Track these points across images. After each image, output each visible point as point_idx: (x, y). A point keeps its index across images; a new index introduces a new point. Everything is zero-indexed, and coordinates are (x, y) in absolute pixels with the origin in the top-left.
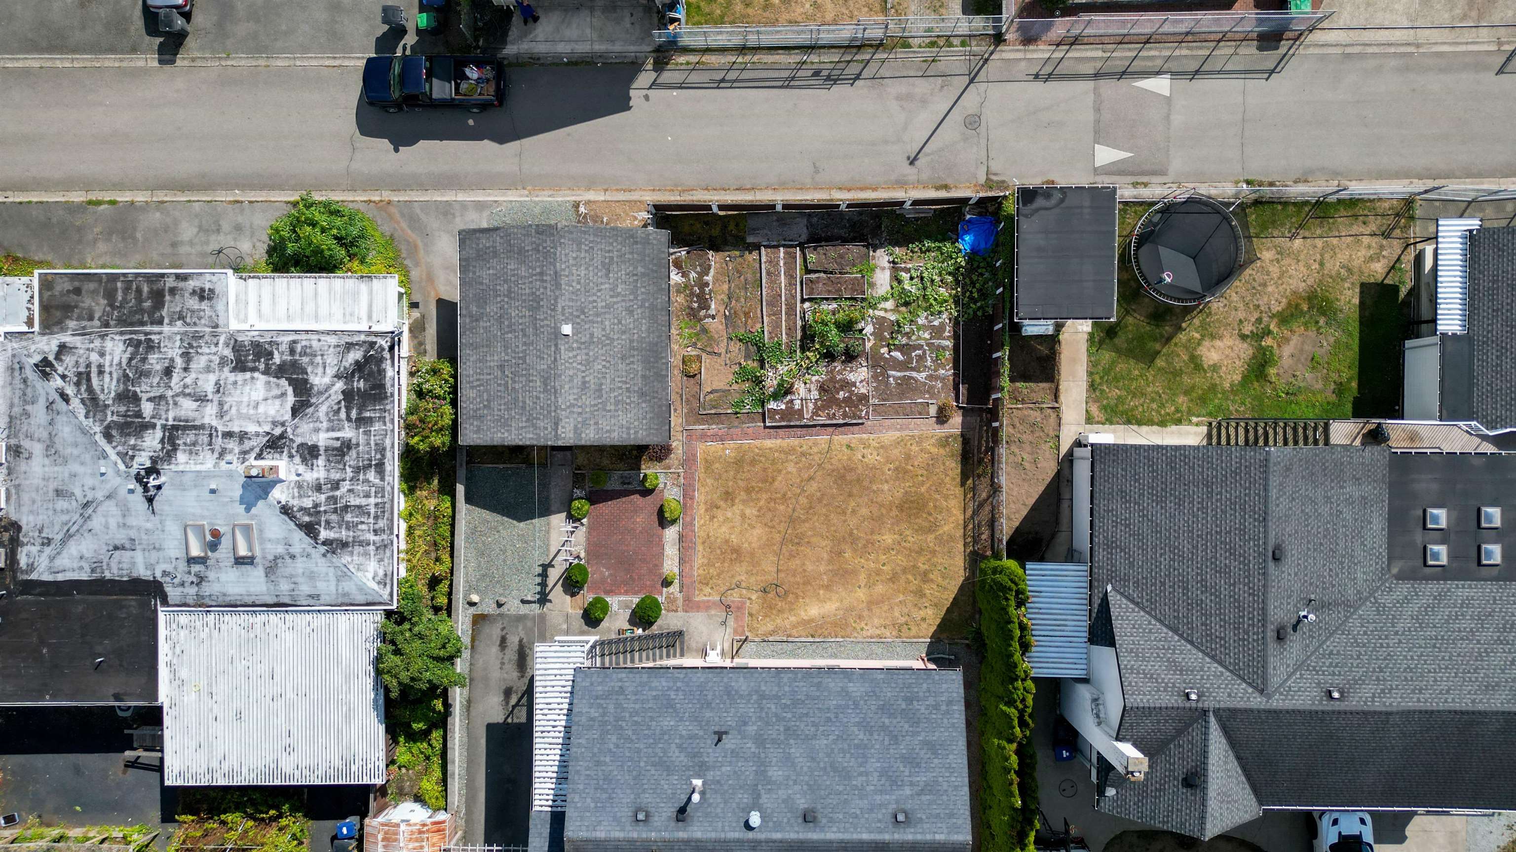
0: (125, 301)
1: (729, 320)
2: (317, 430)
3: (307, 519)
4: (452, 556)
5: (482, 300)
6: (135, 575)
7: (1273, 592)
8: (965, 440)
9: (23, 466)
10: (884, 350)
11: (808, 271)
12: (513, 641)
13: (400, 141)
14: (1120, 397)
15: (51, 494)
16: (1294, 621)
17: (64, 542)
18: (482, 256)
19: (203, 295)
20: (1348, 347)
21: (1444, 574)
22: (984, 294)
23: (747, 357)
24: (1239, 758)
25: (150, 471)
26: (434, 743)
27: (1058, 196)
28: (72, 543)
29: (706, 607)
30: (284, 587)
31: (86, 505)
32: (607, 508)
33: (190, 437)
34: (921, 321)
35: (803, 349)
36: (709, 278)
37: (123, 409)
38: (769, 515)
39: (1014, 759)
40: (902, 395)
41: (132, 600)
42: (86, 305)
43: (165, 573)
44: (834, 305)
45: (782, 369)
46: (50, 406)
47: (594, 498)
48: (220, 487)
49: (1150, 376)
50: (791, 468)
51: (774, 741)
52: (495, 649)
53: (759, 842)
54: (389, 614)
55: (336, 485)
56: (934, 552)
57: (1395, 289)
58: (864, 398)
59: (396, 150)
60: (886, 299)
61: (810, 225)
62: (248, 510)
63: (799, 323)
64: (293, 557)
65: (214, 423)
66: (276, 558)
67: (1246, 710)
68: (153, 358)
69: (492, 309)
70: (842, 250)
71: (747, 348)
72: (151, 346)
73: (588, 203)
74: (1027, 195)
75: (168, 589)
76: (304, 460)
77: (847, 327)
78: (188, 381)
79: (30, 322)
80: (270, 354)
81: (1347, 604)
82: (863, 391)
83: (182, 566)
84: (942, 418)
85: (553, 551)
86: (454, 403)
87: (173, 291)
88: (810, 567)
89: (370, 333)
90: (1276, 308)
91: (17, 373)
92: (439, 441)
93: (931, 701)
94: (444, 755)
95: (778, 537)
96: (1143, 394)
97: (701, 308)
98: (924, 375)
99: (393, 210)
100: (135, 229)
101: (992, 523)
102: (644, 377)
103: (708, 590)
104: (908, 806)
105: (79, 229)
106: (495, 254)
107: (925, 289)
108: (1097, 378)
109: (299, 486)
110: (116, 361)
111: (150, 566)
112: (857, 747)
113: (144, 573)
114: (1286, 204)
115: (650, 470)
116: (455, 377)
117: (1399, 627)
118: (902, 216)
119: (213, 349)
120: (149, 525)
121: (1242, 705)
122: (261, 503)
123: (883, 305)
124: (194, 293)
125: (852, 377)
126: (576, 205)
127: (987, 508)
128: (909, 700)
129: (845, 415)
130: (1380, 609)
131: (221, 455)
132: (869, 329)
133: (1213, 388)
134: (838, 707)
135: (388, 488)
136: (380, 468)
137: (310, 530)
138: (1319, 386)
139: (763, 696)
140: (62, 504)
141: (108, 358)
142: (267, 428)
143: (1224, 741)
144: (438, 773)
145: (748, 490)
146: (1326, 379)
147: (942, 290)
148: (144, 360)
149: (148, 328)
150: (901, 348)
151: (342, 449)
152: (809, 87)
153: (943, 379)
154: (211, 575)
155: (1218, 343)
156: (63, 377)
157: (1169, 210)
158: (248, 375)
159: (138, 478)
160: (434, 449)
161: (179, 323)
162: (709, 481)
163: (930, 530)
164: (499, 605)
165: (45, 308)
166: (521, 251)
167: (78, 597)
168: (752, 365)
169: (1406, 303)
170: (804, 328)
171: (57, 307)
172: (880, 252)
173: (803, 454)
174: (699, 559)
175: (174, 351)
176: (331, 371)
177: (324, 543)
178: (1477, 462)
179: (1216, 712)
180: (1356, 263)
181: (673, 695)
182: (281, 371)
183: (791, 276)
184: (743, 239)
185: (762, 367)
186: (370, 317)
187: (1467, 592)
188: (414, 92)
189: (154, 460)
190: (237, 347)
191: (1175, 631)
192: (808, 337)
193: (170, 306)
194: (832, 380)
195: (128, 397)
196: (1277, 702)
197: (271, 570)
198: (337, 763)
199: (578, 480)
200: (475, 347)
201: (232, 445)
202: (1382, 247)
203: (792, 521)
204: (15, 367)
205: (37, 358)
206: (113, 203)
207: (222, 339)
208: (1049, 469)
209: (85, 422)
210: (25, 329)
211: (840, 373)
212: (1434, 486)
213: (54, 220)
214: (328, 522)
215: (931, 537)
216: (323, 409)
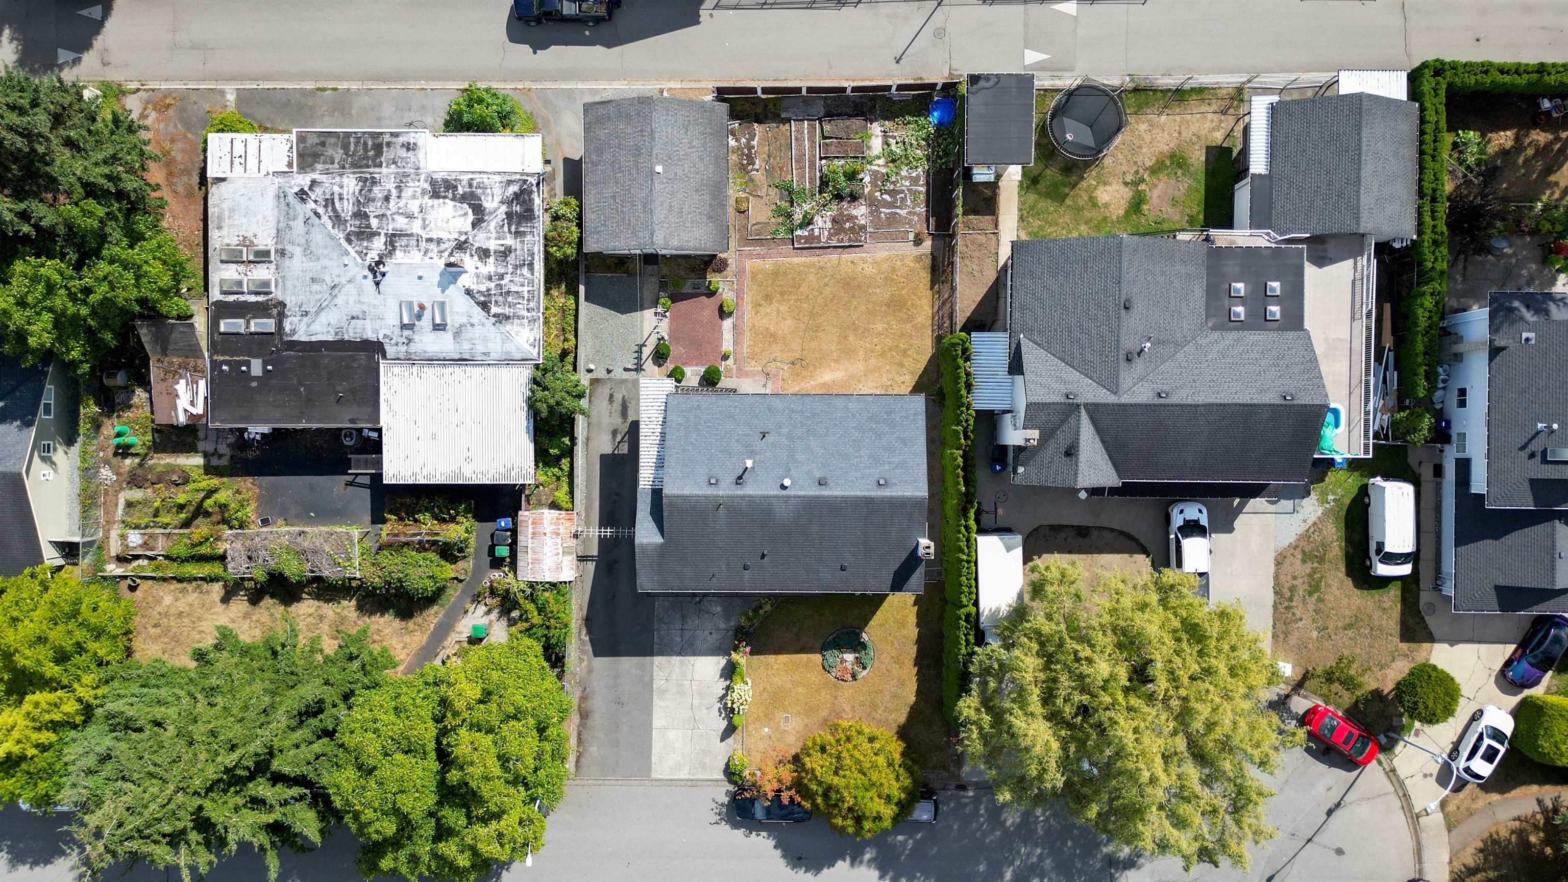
0: (355, 151)
1: (769, 172)
2: (489, 238)
3: (482, 299)
4: (576, 336)
5: (600, 151)
6: (365, 337)
7: (1124, 330)
8: (934, 258)
9: (287, 262)
10: (878, 194)
11: (825, 138)
12: (618, 397)
13: (538, 46)
14: (1040, 226)
15: (308, 281)
16: (1138, 350)
17: (317, 313)
18: (600, 121)
19: (409, 147)
20: (1197, 191)
21: (1243, 326)
22: (946, 154)
23: (781, 199)
24: (1103, 442)
25: (378, 263)
26: (564, 467)
27: (993, 80)
28: (323, 314)
29: (753, 374)
30: (466, 346)
31: (334, 287)
32: (682, 305)
33: (404, 241)
34: (904, 173)
35: (820, 192)
36: (754, 143)
37: (358, 223)
38: (796, 311)
39: (960, 460)
40: (890, 225)
41: (362, 356)
42: (329, 154)
43: (385, 336)
44: (843, 162)
45: (806, 207)
46: (307, 221)
47: (676, 298)
48: (424, 275)
49: (1061, 210)
50: (812, 277)
51: (799, 438)
52: (606, 403)
53: (789, 497)
54: (537, 367)
55: (501, 277)
56: (911, 336)
57: (1229, 150)
58: (863, 228)
59: (535, 53)
60: (879, 158)
61: (826, 106)
62: (443, 291)
63: (818, 175)
64: (472, 325)
65: (420, 232)
66: (461, 326)
67: (1105, 405)
68: (376, 189)
69: (607, 156)
70: (848, 122)
71: (781, 194)
72: (374, 182)
73: (669, 89)
74: (974, 79)
75: (387, 347)
76: (480, 258)
77: (852, 176)
78: (401, 204)
79: (290, 165)
80: (456, 187)
81: (1176, 344)
82: (863, 222)
83: (397, 331)
84: (918, 242)
85: (646, 335)
86: (580, 225)
87: (389, 144)
88: (824, 347)
89: (522, 174)
90: (1149, 164)
91: (282, 200)
92: (570, 251)
93: (903, 413)
94: (571, 475)
95: (803, 326)
96: (1057, 224)
97: (749, 164)
98: (905, 211)
99: (532, 94)
100: (351, 108)
101: (951, 316)
102: (711, 205)
103: (753, 363)
104: (887, 476)
105: (311, 108)
106: (609, 119)
107: (906, 150)
108: (1025, 213)
109: (477, 276)
110: (351, 191)
111: (376, 331)
112: (854, 441)
113: (372, 337)
114: (1155, 91)
115: (713, 278)
116: (580, 207)
117: (1209, 357)
118: (889, 99)
119: (417, 184)
120: (376, 302)
121: (1102, 401)
122: (452, 286)
123: (877, 162)
124: (403, 145)
125: (854, 212)
126: (661, 91)
127: (948, 305)
128: (889, 413)
129: (850, 240)
130: (1198, 347)
131: (426, 253)
132: (867, 179)
133: (1105, 219)
134: (841, 417)
135: (536, 281)
136: (531, 266)
137: (485, 306)
138: (1178, 218)
139: (792, 411)
140: (316, 287)
141: (346, 189)
142: (456, 236)
143: (1092, 428)
144: (566, 488)
145: (782, 293)
146: (1182, 213)
147: (918, 151)
148: (370, 191)
149: (372, 170)
150: (888, 192)
151: (505, 253)
152: (825, 8)
153: (918, 215)
154: (416, 337)
155: (1108, 188)
156: (316, 202)
157: (1071, 94)
158: (441, 200)
159: (371, 269)
160: (566, 257)
161: (393, 166)
162: (755, 287)
163: (908, 321)
164: (609, 371)
165: (301, 155)
166: (628, 116)
167: (325, 353)
168: (784, 204)
169: (1237, 160)
170: (821, 178)
171: (309, 155)
172: (875, 124)
173: (821, 268)
174: (747, 342)
175: (390, 185)
176: (498, 199)
177: (494, 316)
178: (1265, 253)
179: (1086, 406)
180: (1203, 133)
181: (732, 410)
182: (464, 198)
183: (812, 141)
184: (779, 115)
185: (792, 206)
186: (523, 163)
187: (1257, 337)
188: (549, 9)
189: (381, 256)
190: (433, 183)
191: (1063, 360)
192: (824, 183)
193: (387, 155)
194: (841, 214)
195: (361, 215)
196: (1125, 399)
197: (457, 334)
198: (502, 470)
199: (663, 286)
200: (595, 184)
201: (432, 246)
202: (1221, 121)
203: (812, 315)
204: (281, 196)
205: (297, 189)
206: (335, 89)
207: (423, 177)
208: (990, 276)
209: (332, 231)
210: (287, 169)
211: (846, 209)
212: (1237, 269)
213: (293, 101)
214: (496, 302)
215: (909, 326)
216: (493, 225)
